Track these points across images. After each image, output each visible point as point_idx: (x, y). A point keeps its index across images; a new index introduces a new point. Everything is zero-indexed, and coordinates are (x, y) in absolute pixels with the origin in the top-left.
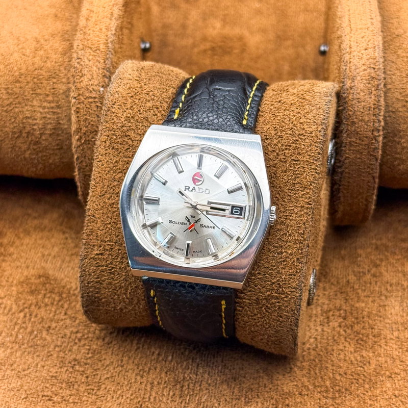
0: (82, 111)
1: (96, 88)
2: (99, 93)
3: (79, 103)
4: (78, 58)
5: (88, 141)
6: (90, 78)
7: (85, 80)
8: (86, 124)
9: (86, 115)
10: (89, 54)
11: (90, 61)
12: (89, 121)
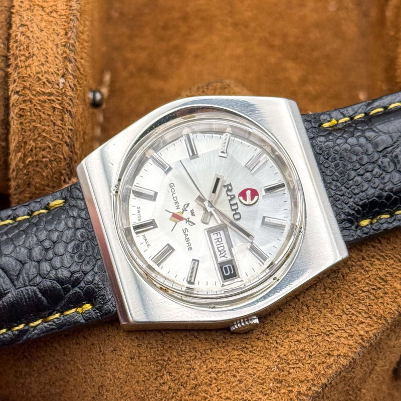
0: (29, 114)
1: (52, 78)
2: (57, 87)
3: (24, 101)
4: (23, 25)
5: (37, 161)
6: (43, 61)
7: (35, 63)
8: (34, 135)
9: (35, 121)
10: (40, 18)
11: (42, 30)
12: (40, 130)
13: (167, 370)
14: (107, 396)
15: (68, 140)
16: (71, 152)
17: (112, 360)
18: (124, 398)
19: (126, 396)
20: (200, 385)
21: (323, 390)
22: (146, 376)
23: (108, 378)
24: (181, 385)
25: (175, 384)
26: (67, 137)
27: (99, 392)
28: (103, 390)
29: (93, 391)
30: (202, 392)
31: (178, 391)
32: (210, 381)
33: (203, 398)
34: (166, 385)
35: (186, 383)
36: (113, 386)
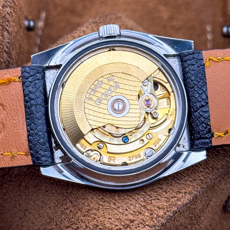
13: (70, 200)
14: (29, 217)
15: (7, 50)
16: (9, 57)
17: (34, 192)
18: (41, 218)
19: (42, 216)
20: (91, 210)
21: (174, 215)
22: (55, 204)
23: (31, 204)
24: (79, 210)
25: (74, 209)
26: (6, 47)
27: (25, 214)
28: (27, 213)
29: (20, 213)
30: (92, 214)
31: (76, 213)
32: (98, 207)
33: (93, 218)
34: (68, 209)
35: (82, 208)
36: (34, 210)
